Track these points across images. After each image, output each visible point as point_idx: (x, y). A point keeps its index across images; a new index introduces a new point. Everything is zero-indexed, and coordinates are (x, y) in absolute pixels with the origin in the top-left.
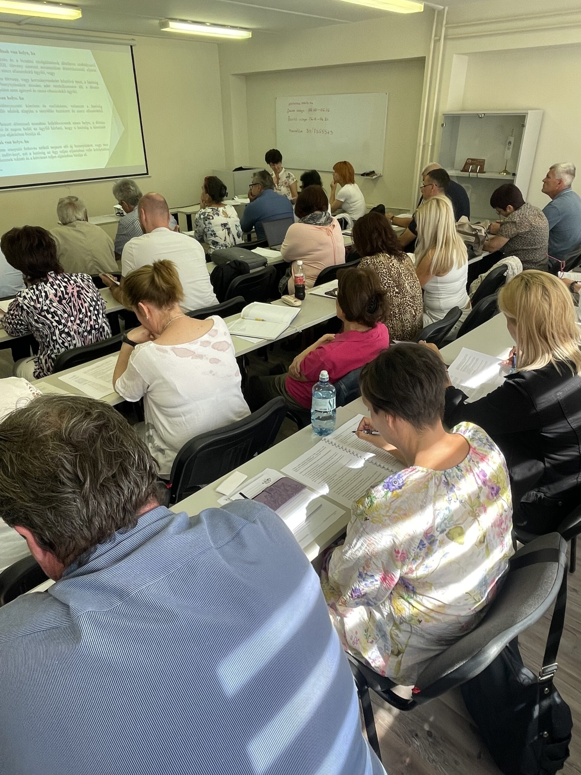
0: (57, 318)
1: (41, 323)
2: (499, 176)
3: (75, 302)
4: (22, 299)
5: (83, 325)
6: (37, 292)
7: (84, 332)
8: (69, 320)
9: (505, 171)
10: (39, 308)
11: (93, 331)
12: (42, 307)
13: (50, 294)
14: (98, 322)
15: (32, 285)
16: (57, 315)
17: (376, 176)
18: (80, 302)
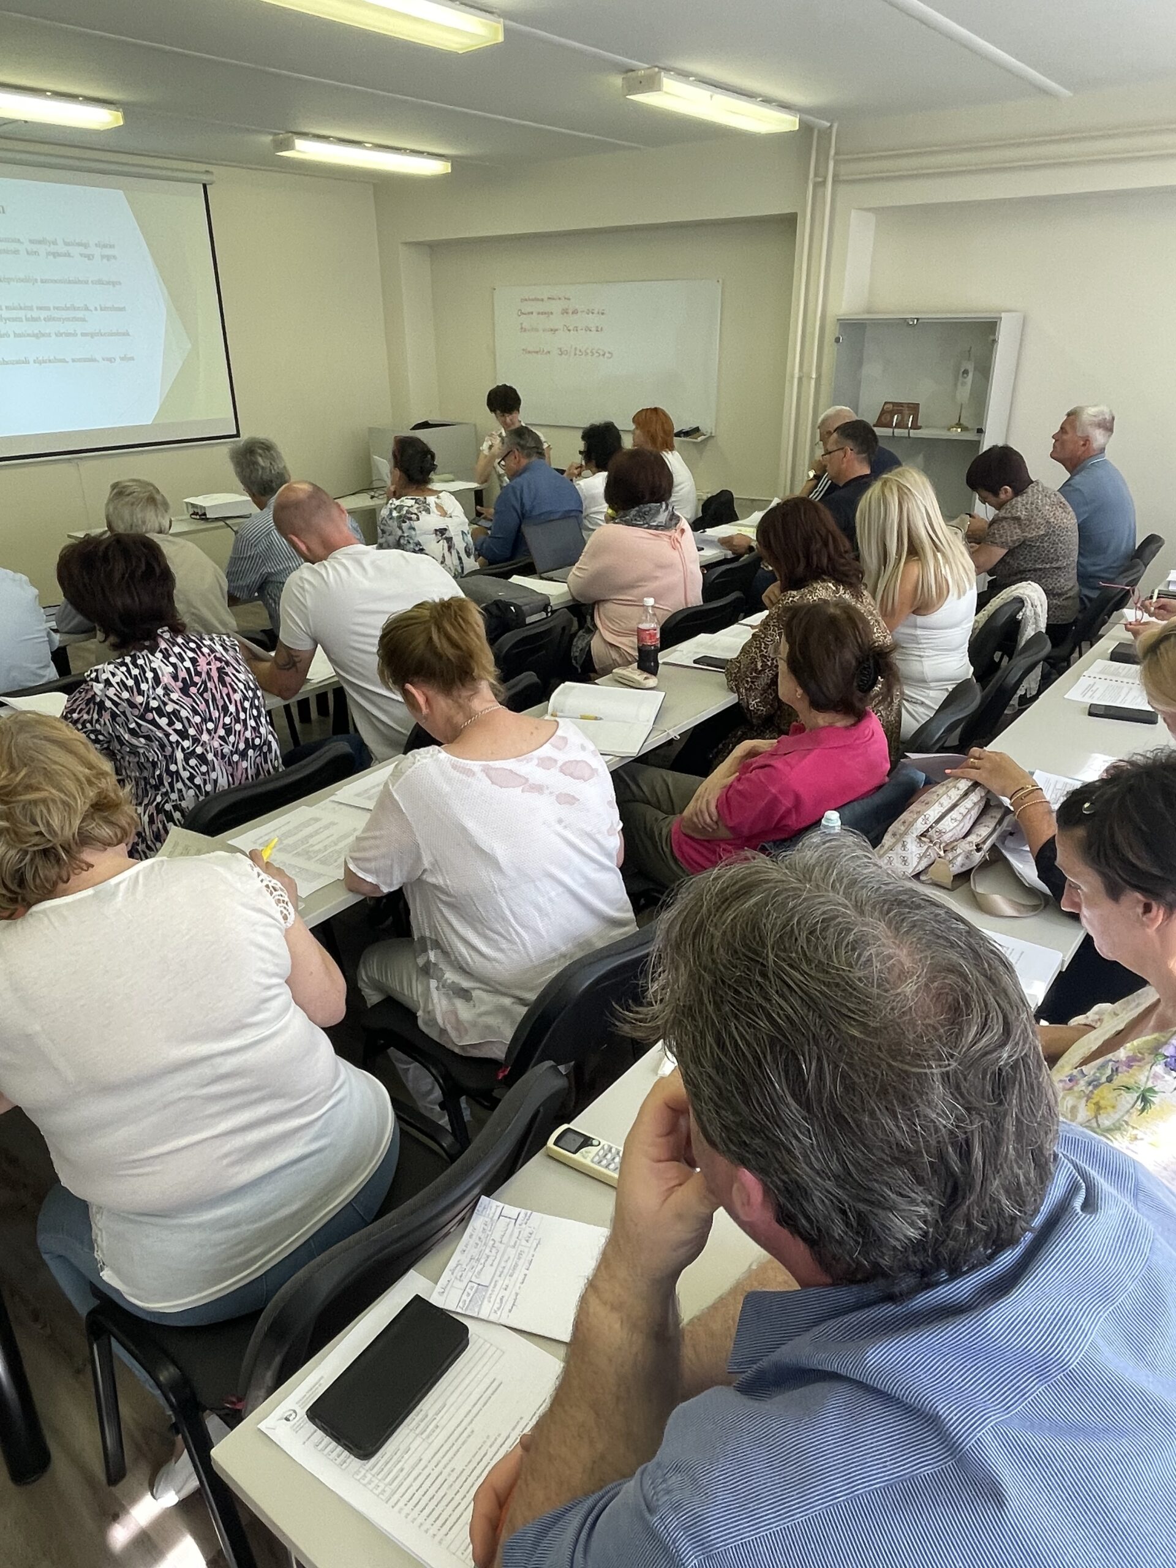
0: (178, 726)
1: (143, 737)
2: (949, 433)
3: (214, 691)
4: (101, 686)
5: (232, 739)
6: (135, 672)
7: (232, 754)
8: (204, 728)
9: (959, 425)
10: (141, 704)
11: (250, 752)
12: (148, 703)
13: (163, 675)
14: (260, 733)
15: (122, 656)
16: (180, 720)
17: (703, 437)
18: (225, 691)
